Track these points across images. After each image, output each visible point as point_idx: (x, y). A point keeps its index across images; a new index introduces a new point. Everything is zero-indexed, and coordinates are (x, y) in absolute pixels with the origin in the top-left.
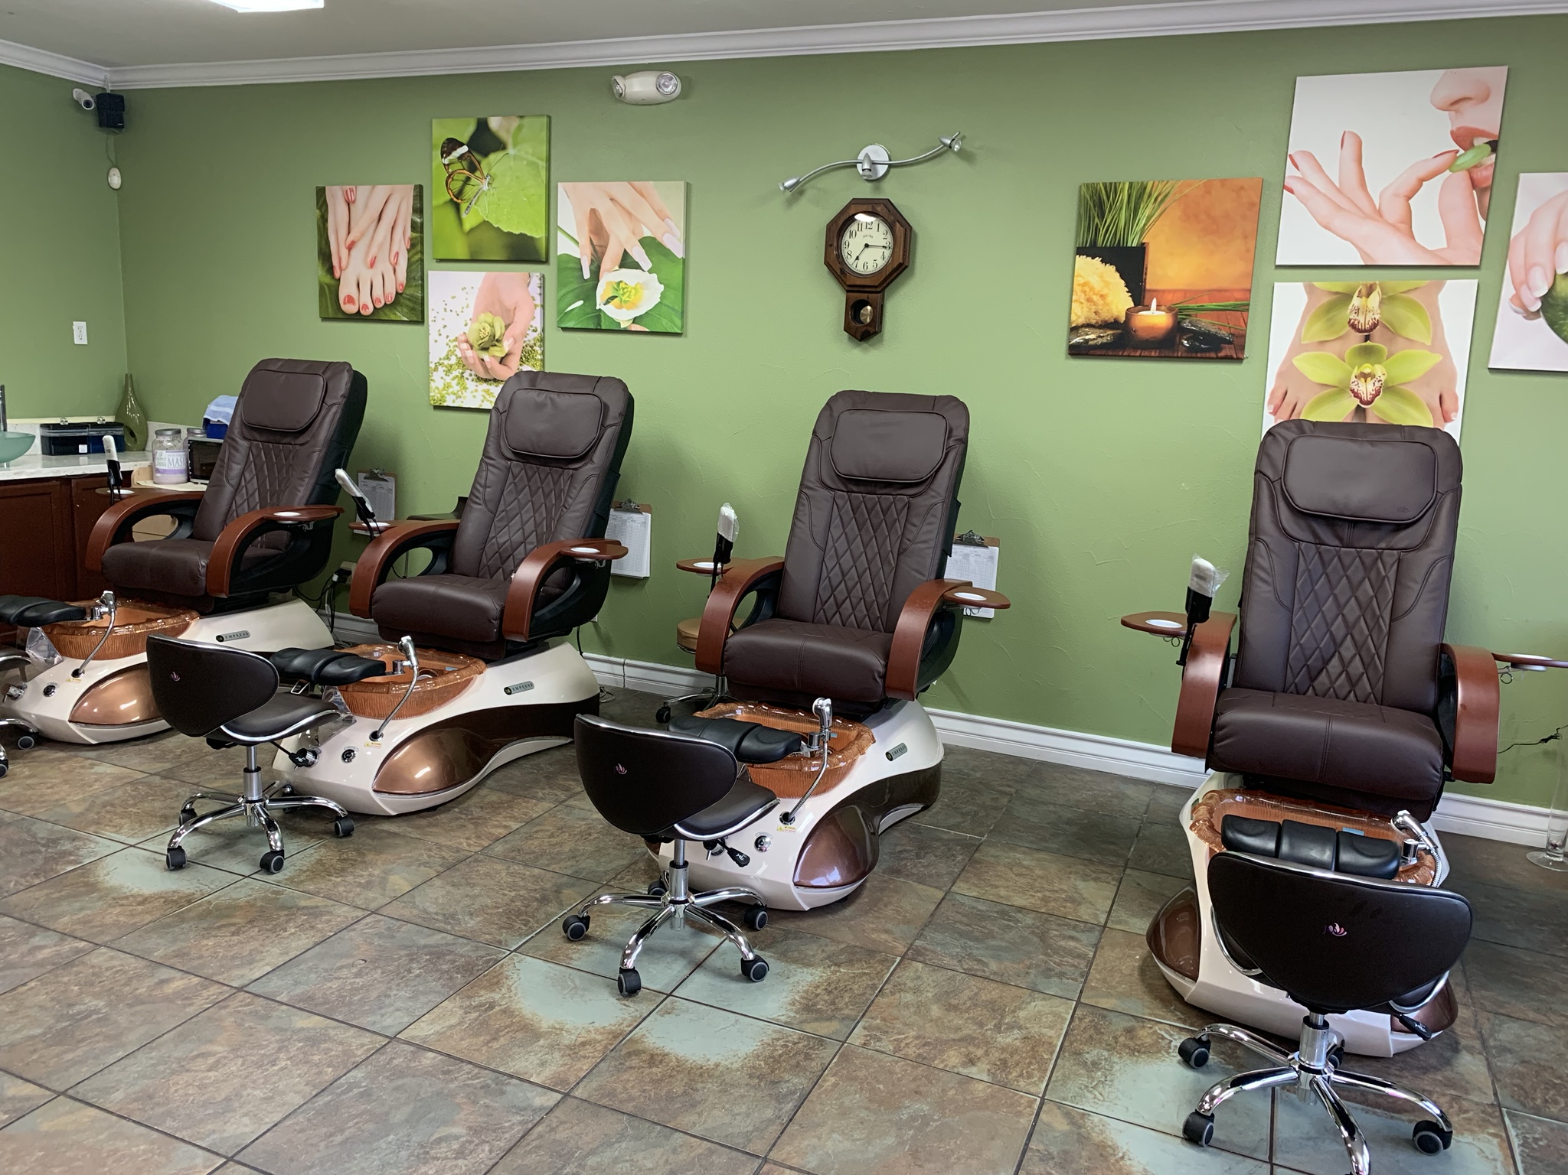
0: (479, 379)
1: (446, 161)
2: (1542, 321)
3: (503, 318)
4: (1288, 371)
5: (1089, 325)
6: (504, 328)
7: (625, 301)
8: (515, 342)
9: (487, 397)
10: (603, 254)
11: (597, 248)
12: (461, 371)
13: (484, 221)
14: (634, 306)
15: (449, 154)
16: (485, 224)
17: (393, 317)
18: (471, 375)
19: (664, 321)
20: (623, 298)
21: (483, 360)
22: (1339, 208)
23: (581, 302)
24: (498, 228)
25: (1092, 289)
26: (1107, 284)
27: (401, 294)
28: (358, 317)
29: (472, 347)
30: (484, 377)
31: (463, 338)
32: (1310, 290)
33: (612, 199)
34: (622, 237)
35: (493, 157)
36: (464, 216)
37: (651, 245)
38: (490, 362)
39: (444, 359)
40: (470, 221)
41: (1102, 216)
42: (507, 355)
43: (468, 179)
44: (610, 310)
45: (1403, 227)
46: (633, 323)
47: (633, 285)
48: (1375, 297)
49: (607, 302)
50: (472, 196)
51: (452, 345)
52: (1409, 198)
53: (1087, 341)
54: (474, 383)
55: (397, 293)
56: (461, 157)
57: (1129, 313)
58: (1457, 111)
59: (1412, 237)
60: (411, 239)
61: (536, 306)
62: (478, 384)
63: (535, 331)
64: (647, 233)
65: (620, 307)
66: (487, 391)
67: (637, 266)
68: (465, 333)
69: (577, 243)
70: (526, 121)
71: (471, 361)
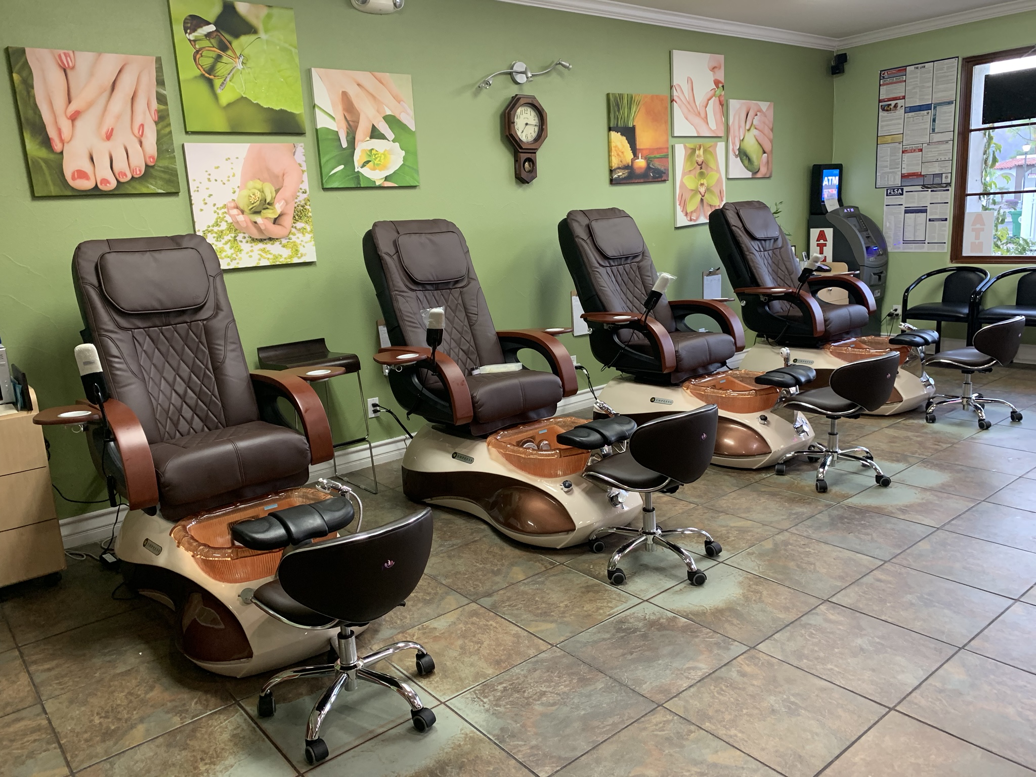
0: (253, 240)
1: (192, 37)
2: (739, 158)
3: (273, 184)
4: (683, 185)
5: (619, 168)
6: (274, 194)
7: (377, 164)
8: (287, 203)
9: (264, 255)
10: (356, 127)
11: (350, 122)
12: (233, 235)
13: (242, 97)
14: (384, 167)
15: (194, 30)
16: (243, 99)
17: (145, 191)
18: (245, 238)
19: (408, 178)
20: (376, 162)
21: (256, 223)
22: (689, 111)
23: (342, 167)
24: (258, 104)
25: (618, 149)
26: (623, 146)
27: (152, 167)
28: (96, 193)
29: (243, 212)
30: (259, 237)
31: (233, 205)
32: (685, 147)
33: (359, 85)
34: (369, 115)
35: (244, 39)
36: (219, 91)
37: (391, 120)
38: (264, 224)
39: (213, 226)
40: (226, 96)
41: (619, 111)
42: (280, 216)
43: (219, 57)
44: (366, 172)
45: (705, 119)
46: (385, 180)
47: (382, 152)
48: (702, 150)
49: (363, 166)
50: (226, 73)
51: (221, 212)
52: (706, 107)
53: (619, 176)
54: (249, 245)
55: (147, 166)
56: (208, 35)
57: (633, 161)
58: (714, 72)
59: (708, 124)
60: (158, 111)
61: (303, 171)
62: (253, 244)
63: (304, 192)
64: (389, 112)
65: (374, 169)
66: (263, 250)
67: (382, 137)
68: (233, 200)
69: (333, 118)
70: (275, 11)
71: (244, 225)
